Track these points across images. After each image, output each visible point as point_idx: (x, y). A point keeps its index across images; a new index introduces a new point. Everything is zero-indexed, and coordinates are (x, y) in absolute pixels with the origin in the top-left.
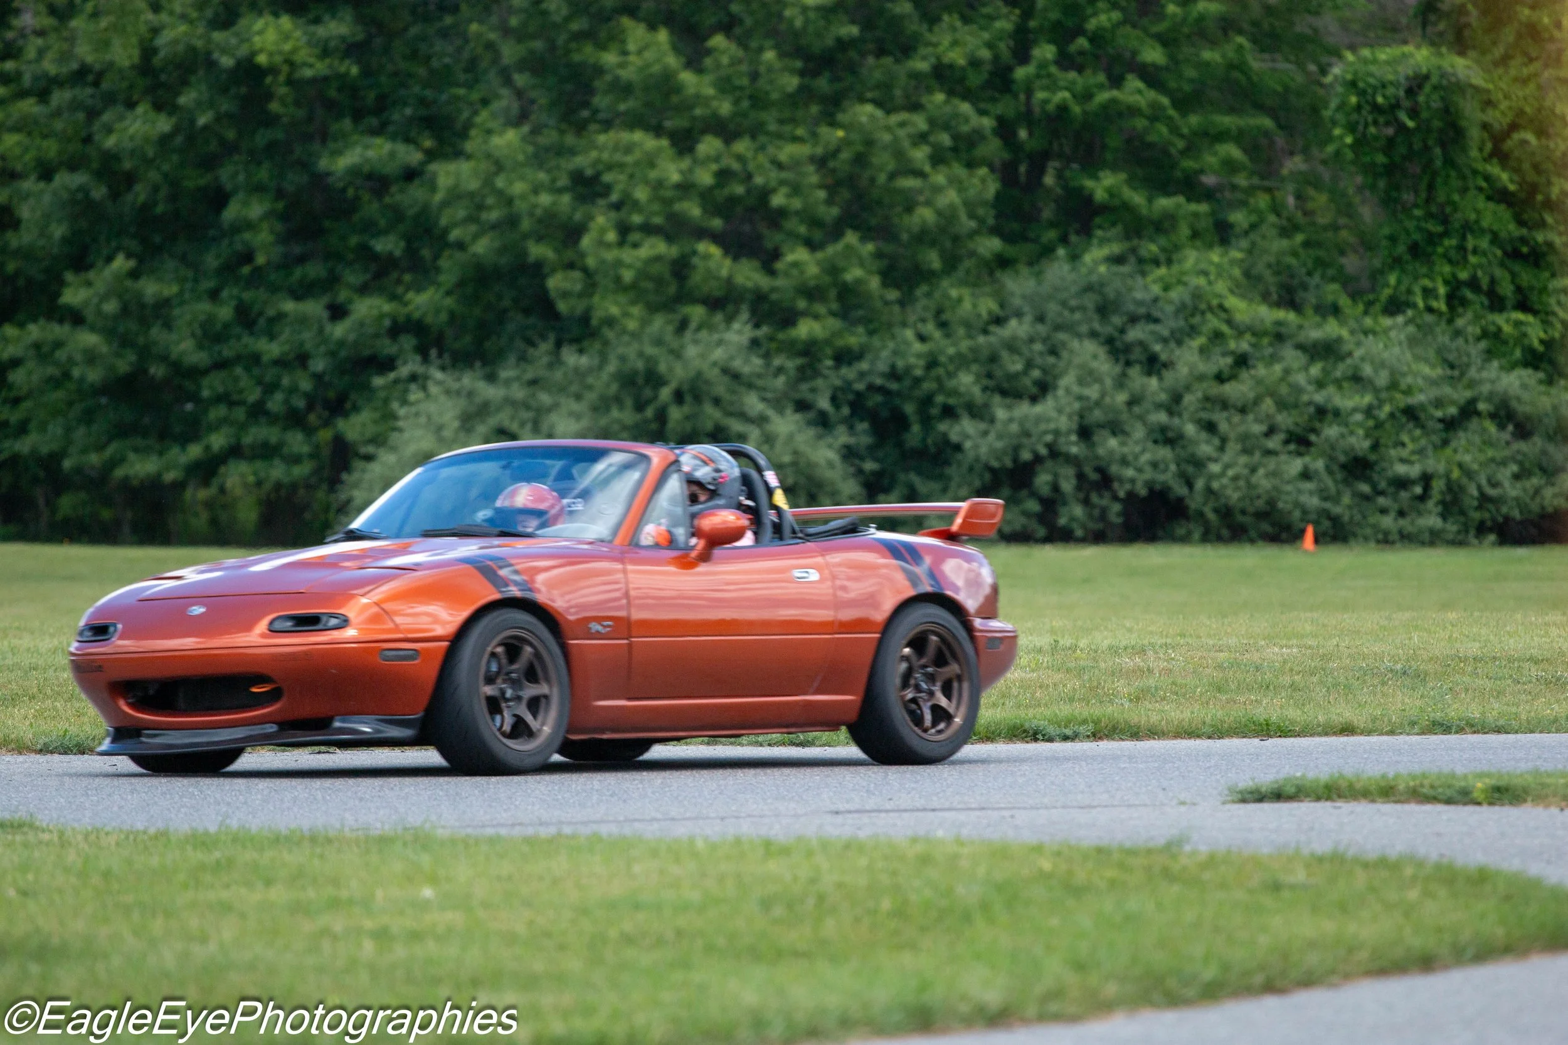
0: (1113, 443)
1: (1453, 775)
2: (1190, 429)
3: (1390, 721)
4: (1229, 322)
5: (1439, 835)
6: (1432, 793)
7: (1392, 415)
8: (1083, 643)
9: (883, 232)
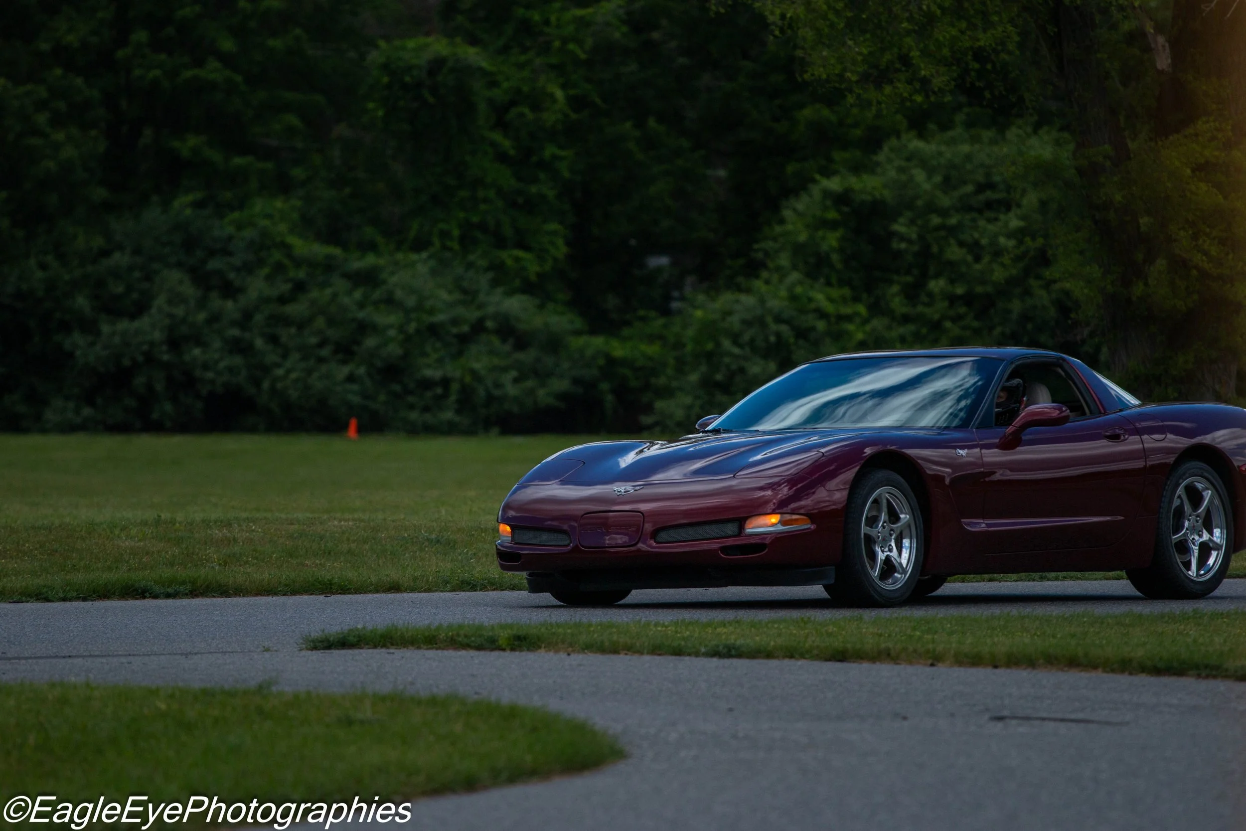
0: (197, 351)
1: (481, 627)
2: (259, 343)
3: (427, 581)
4: (290, 256)
5: (473, 676)
6: (466, 641)
7: (418, 331)
8: (180, 517)
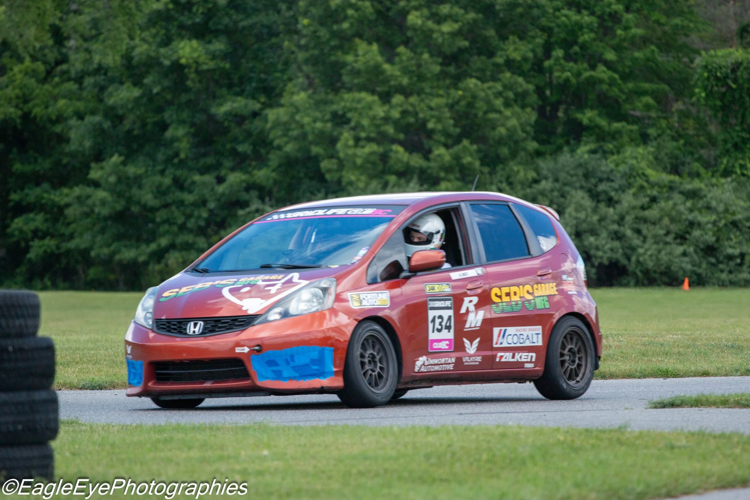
0: (592, 239)
2: (629, 233)
3: (726, 370)
4: (647, 181)
6: (746, 403)
7: (726, 225)
9: (481, 140)
